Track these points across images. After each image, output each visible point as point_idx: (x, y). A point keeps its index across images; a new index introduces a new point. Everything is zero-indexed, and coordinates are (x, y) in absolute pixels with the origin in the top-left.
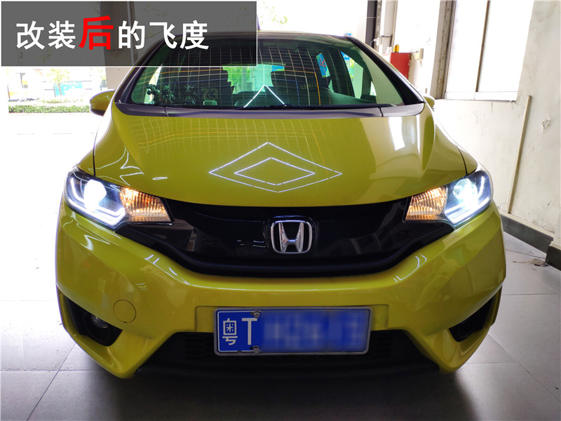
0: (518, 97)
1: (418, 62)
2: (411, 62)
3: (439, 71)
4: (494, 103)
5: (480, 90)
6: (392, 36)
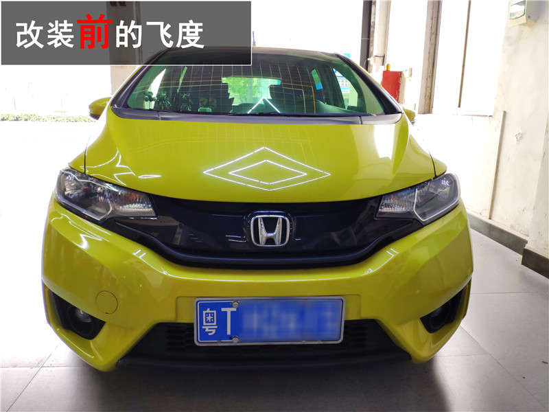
0: (495, 113)
1: (408, 80)
2: (402, 79)
3: (426, 89)
4: (474, 117)
5: (462, 106)
6: (384, 57)
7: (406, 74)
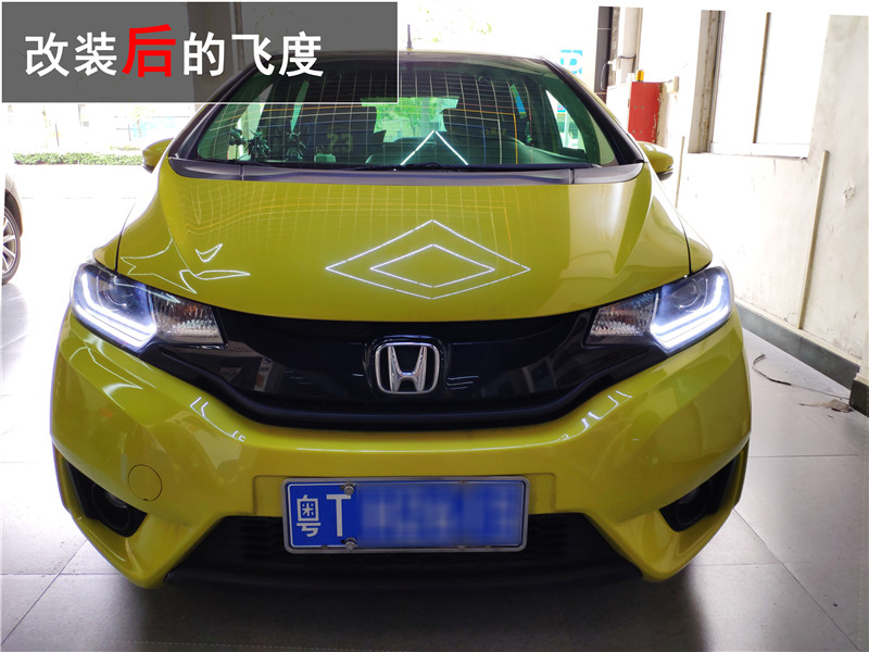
0: (811, 153)
1: (672, 97)
2: (662, 96)
3: (702, 111)
4: (778, 160)
5: (758, 140)
6: (635, 58)
7: (669, 88)
